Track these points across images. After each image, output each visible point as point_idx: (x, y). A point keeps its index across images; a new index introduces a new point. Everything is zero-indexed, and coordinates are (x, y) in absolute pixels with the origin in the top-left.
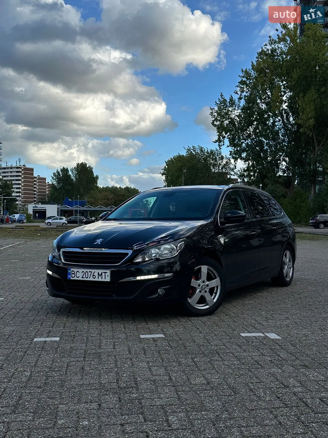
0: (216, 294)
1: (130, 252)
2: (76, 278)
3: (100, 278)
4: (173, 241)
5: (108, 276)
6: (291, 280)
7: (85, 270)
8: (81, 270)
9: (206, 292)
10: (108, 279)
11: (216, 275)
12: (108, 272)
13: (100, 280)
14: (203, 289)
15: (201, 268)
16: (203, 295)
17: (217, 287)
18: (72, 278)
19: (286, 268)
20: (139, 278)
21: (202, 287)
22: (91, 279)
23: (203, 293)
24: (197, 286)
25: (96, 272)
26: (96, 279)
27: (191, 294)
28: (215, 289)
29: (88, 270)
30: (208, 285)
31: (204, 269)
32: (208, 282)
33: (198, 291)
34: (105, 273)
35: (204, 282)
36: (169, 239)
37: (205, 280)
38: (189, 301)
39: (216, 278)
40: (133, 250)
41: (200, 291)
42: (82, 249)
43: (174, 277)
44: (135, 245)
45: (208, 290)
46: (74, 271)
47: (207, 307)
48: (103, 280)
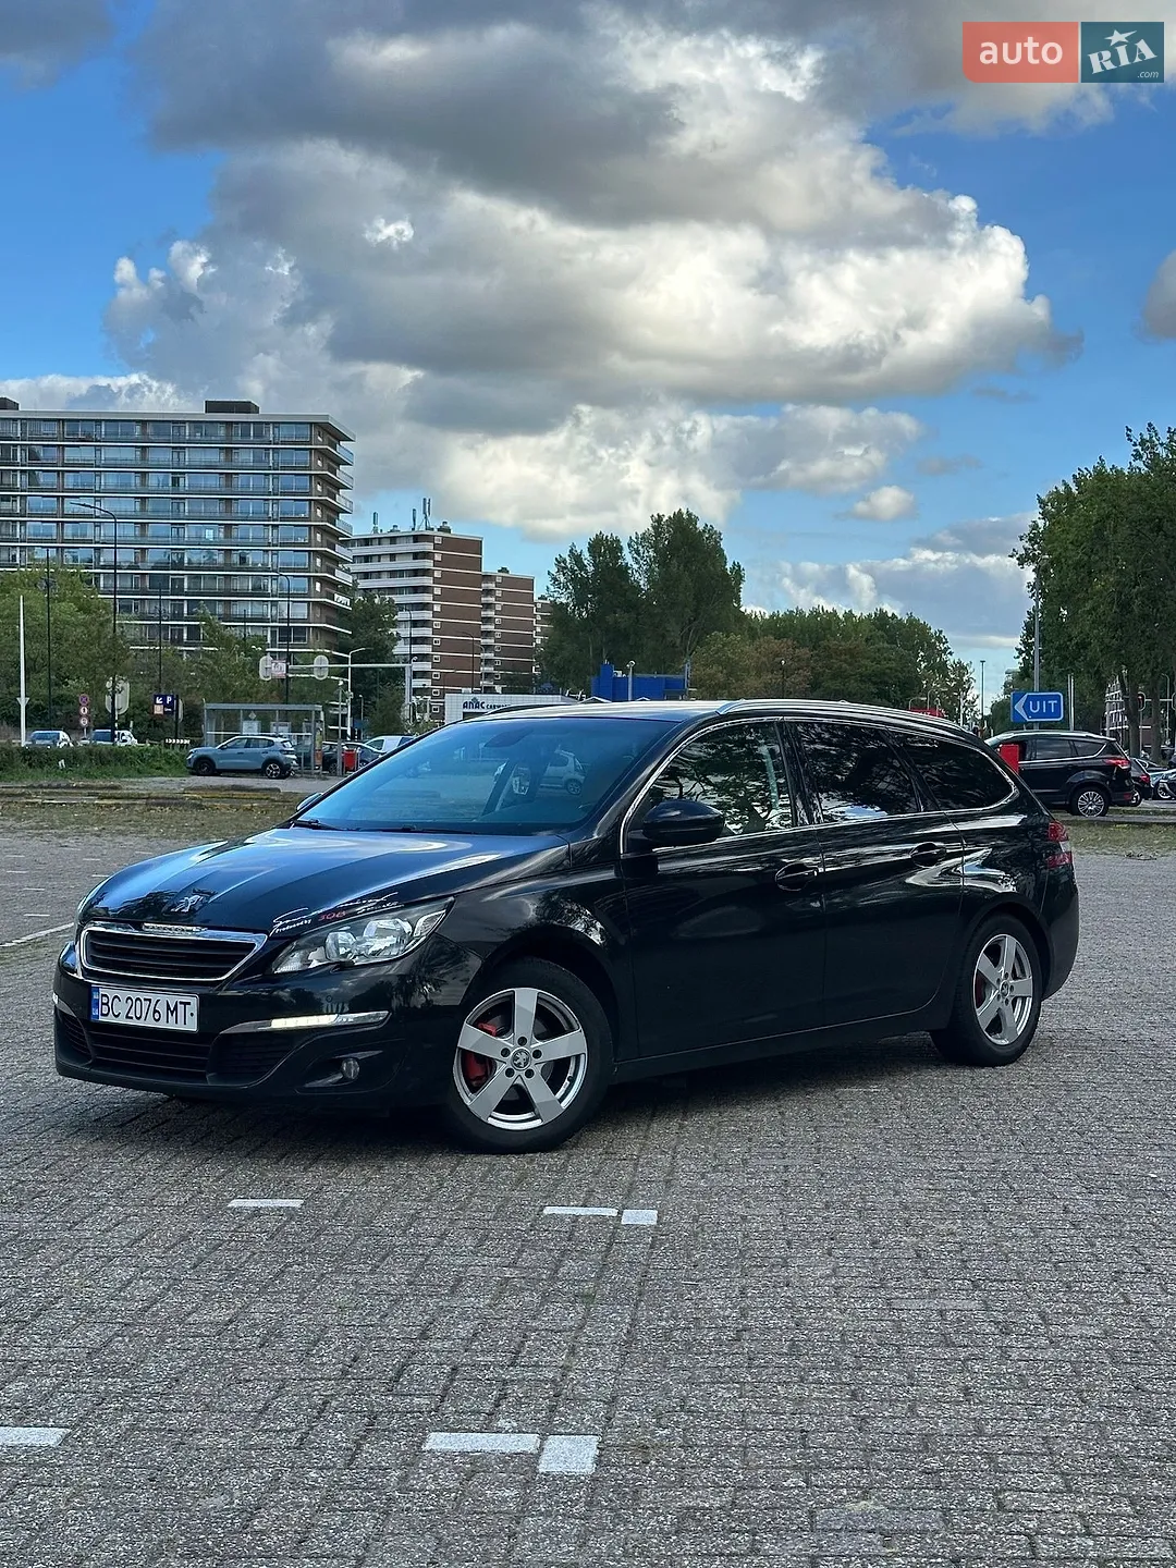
0: (572, 1080)
1: (259, 941)
2: (110, 1019)
3: (172, 1019)
4: (402, 908)
5: (192, 1014)
6: (1019, 1045)
7: (134, 995)
8: (123, 994)
9: (529, 1074)
10: (192, 1026)
11: (573, 1018)
12: (194, 1001)
13: (171, 1026)
14: (518, 1065)
15: (512, 997)
16: (519, 1082)
17: (578, 1057)
18: (101, 1019)
19: (992, 997)
20: (278, 1024)
21: (515, 1058)
22: (150, 1023)
23: (519, 1078)
24: (496, 1055)
25: (165, 999)
26: (162, 1025)
27: (479, 1078)
28: (572, 1066)
29: (142, 996)
30: (537, 1054)
31: (526, 1000)
32: (540, 1043)
33: (501, 1069)
34: (185, 1004)
35: (522, 1041)
36: (389, 900)
37: (529, 1035)
38: (468, 1103)
39: (572, 1029)
40: (268, 934)
41: (509, 1073)
42: (138, 926)
43: (391, 1021)
44: (280, 920)
45: (537, 1070)
46: (106, 996)
47: (538, 1123)
48: (181, 1027)
